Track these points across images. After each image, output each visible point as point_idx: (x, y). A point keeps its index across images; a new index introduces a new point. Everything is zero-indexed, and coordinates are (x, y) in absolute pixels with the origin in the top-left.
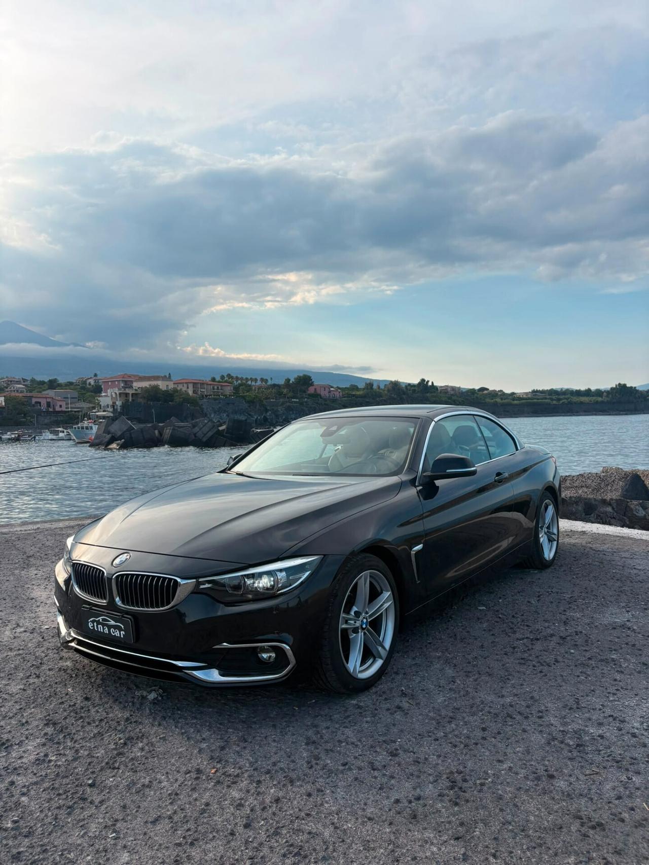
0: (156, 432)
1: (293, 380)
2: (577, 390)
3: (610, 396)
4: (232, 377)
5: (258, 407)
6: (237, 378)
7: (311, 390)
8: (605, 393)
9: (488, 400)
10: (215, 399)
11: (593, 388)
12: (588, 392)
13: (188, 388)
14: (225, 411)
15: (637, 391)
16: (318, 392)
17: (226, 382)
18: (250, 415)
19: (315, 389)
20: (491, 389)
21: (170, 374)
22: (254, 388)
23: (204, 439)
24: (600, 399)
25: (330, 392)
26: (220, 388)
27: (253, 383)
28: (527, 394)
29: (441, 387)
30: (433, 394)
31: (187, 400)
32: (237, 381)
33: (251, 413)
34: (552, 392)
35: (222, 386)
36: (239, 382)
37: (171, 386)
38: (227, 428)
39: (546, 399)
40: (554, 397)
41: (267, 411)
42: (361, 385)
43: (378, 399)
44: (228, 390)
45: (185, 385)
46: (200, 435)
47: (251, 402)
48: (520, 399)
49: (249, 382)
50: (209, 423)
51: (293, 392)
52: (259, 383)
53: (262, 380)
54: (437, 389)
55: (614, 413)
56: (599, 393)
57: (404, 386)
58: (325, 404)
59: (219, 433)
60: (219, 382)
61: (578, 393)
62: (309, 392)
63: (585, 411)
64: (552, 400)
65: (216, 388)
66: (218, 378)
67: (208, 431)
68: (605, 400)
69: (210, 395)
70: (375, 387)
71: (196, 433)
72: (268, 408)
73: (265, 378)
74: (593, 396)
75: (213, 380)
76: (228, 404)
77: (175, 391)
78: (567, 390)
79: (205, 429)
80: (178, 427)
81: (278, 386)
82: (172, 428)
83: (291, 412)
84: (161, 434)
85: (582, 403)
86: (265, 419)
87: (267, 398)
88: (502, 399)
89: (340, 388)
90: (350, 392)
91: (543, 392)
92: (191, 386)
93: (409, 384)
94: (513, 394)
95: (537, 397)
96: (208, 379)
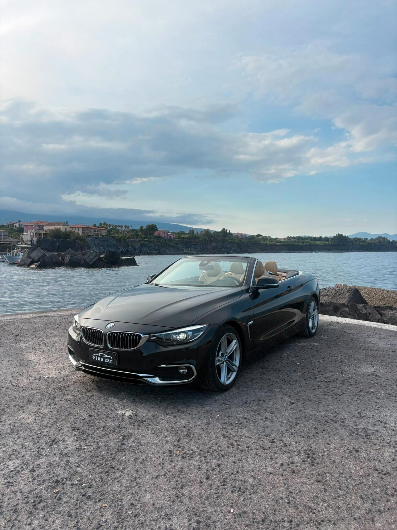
0: (60, 258)
1: (145, 227)
2: (314, 237)
3: (333, 241)
4: (107, 225)
5: (123, 243)
6: (110, 225)
7: (156, 234)
8: (330, 240)
9: (262, 242)
10: (96, 238)
11: (323, 236)
12: (320, 239)
13: (79, 230)
14: (102, 246)
15: (349, 238)
16: (161, 235)
17: (103, 227)
18: (118, 248)
19: (159, 233)
20: (263, 235)
21: (67, 221)
22: (120, 231)
23: (91, 263)
24: (327, 243)
25: (168, 235)
26: (99, 231)
27: (120, 228)
28: (284, 239)
29: (234, 234)
30: (230, 238)
31: (78, 238)
32: (110, 227)
33: (118, 247)
34: (299, 238)
35: (100, 230)
36: (111, 227)
37: (68, 229)
38: (105, 256)
39: (296, 242)
40: (300, 241)
41: (128, 246)
42: (187, 232)
43: (197, 240)
44: (104, 233)
45: (77, 229)
46: (88, 260)
47: (119, 240)
48: (280, 242)
49: (118, 228)
50: (94, 253)
51: (145, 234)
52: (124, 228)
53: (126, 226)
54: (232, 235)
55: (335, 251)
56: (327, 239)
57: (212, 232)
58: (165, 243)
59: (100, 259)
60: (98, 227)
61: (315, 239)
62: (155, 235)
63: (319, 250)
64: (299, 243)
65: (96, 231)
66: (98, 225)
67: (93, 258)
68: (330, 244)
69: (92, 235)
70: (195, 233)
71: (85, 259)
72: (129, 244)
73: (127, 225)
74: (323, 241)
75: (95, 226)
76: (104, 241)
77: (71, 232)
78: (308, 237)
79: (91, 257)
80: (74, 255)
81: (136, 230)
82: (70, 255)
83: (144, 247)
84: (63, 259)
85: (316, 245)
86: (127, 251)
87: (128, 238)
88: (270, 242)
89: (174, 233)
90: (180, 236)
91: (294, 238)
92: (81, 229)
93: (216, 232)
94: (276, 238)
95: (290, 241)
96: (91, 225)
